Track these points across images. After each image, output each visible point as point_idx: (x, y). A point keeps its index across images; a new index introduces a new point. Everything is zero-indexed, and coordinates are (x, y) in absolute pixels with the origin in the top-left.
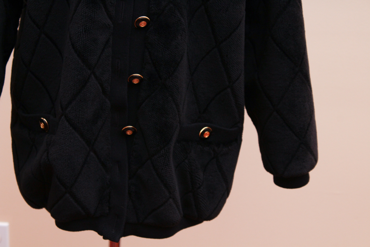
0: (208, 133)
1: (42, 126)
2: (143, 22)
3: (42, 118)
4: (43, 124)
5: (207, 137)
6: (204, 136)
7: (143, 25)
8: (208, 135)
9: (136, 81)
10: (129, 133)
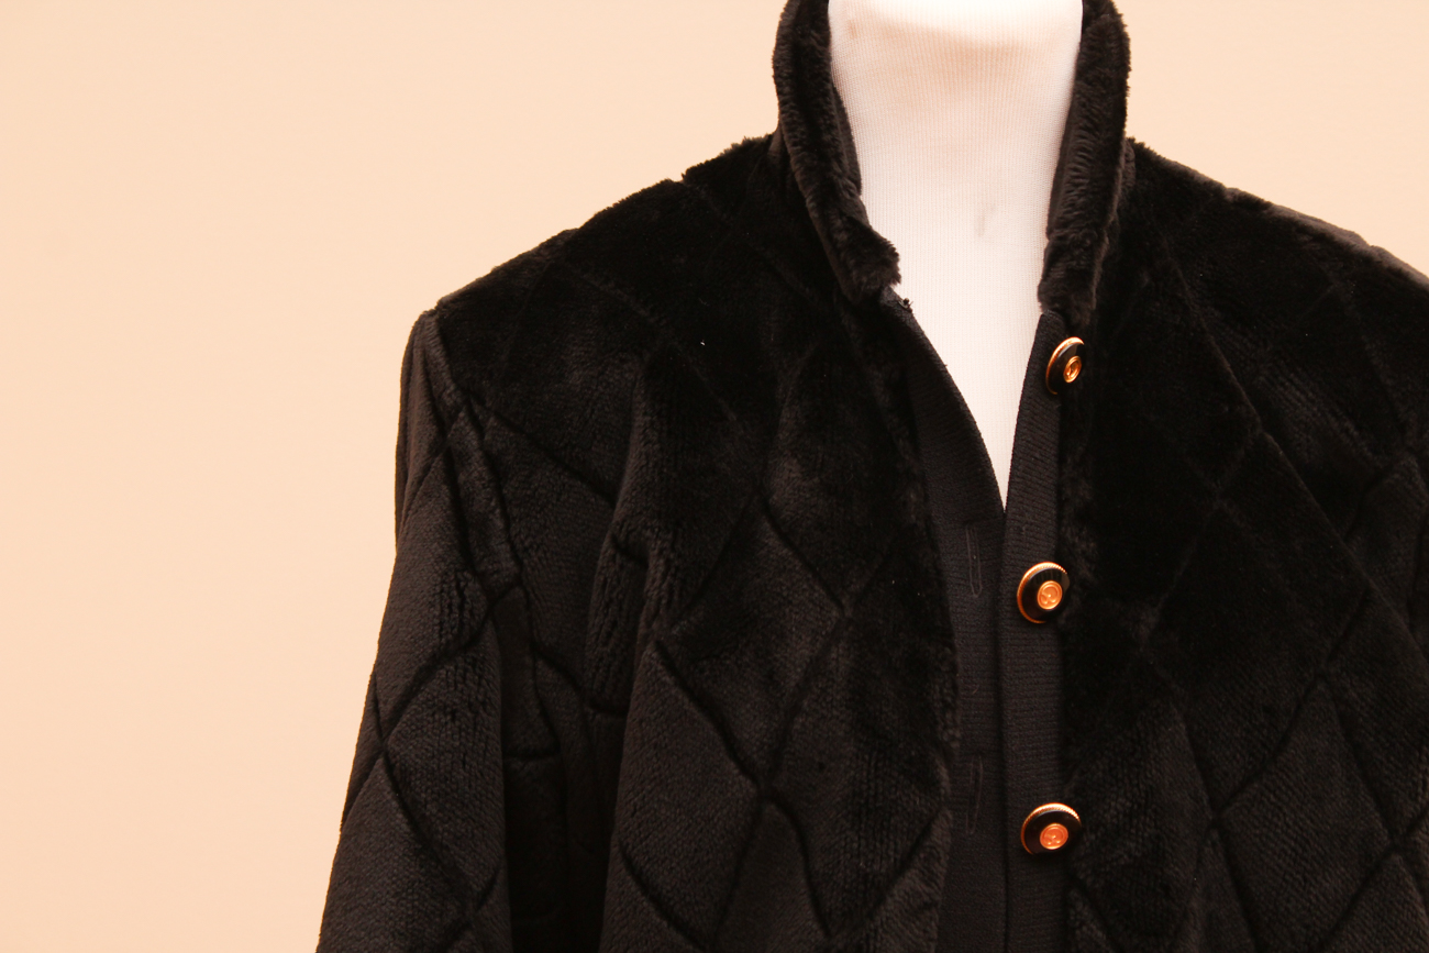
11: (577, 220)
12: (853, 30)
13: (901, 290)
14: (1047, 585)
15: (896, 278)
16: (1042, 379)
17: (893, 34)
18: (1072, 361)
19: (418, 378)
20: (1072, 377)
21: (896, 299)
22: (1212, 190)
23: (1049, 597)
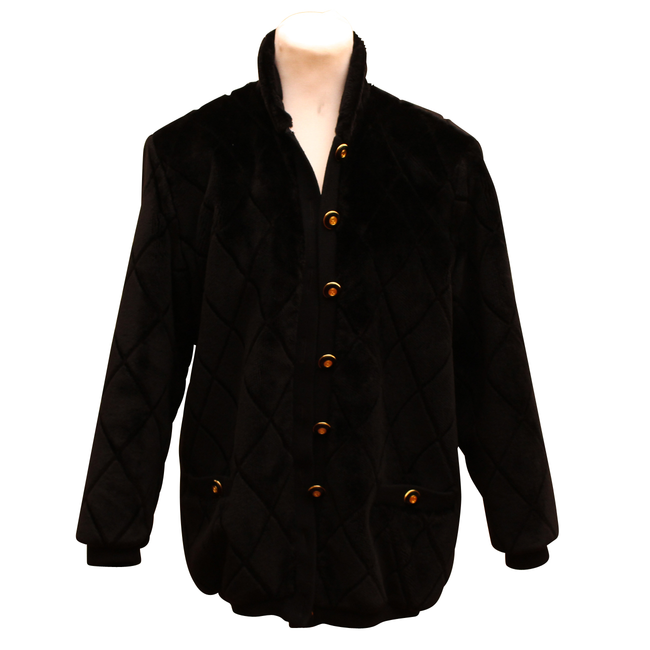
0: (415, 498)
1: (215, 490)
2: (328, 361)
3: (215, 481)
4: (216, 487)
5: (413, 502)
6: (410, 501)
7: (328, 364)
8: (415, 500)
9: (322, 431)
10: (317, 494)
11: (197, 107)
12: (281, 49)
13: (292, 129)
14: (333, 218)
15: (291, 126)
16: (334, 156)
17: (292, 51)
18: (343, 151)
19: (147, 155)
20: (344, 156)
21: (290, 131)
22: (395, 99)
23: (333, 222)
